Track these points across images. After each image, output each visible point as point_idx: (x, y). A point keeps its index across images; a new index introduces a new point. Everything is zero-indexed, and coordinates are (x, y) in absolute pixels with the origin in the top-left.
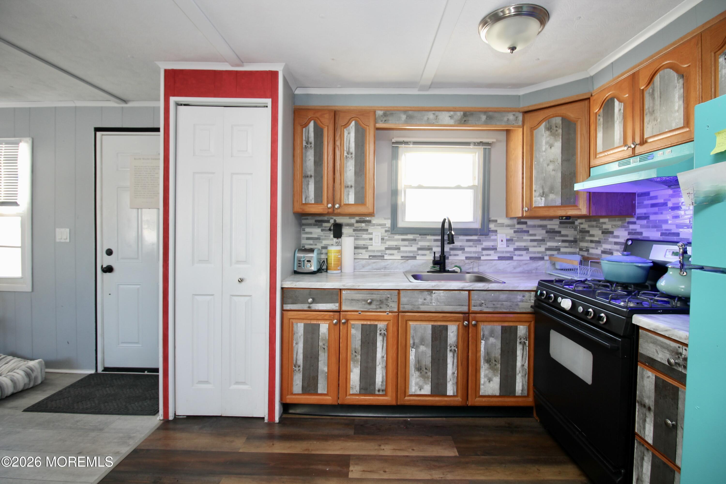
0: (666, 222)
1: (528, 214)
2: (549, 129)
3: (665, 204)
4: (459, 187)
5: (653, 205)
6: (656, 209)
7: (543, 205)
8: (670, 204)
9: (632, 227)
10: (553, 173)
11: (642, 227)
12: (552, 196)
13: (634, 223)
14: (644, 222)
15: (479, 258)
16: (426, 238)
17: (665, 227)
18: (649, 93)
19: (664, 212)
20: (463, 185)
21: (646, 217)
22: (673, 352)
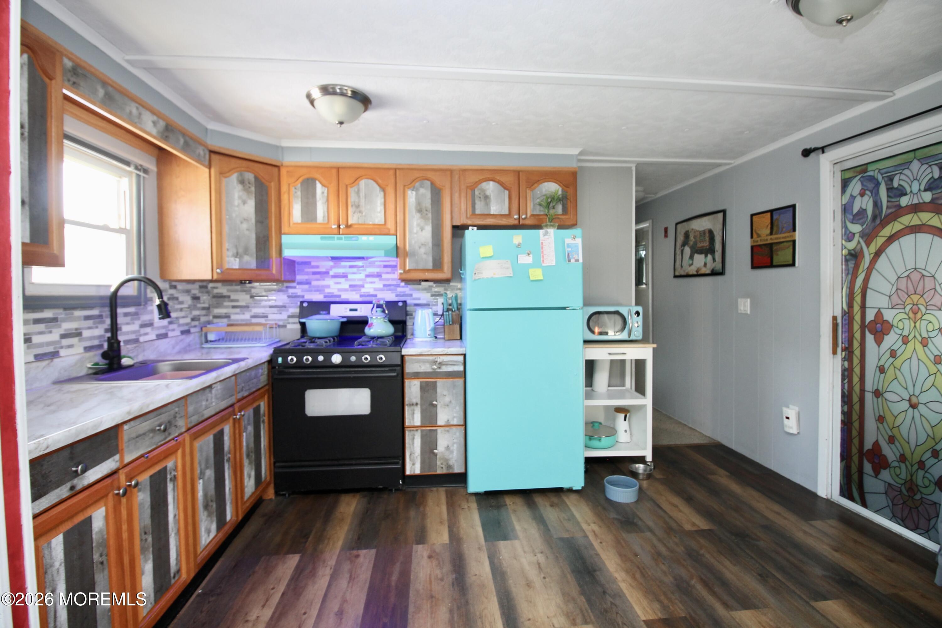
0: (328, 287)
1: (220, 277)
2: (242, 182)
3: (327, 273)
4: (105, 228)
5: (314, 273)
6: (318, 276)
7: (237, 267)
8: (331, 273)
9: (291, 291)
10: (247, 233)
11: (304, 290)
12: (246, 258)
13: (295, 288)
14: (306, 287)
15: (136, 341)
16: (73, 314)
17: (327, 290)
18: (355, 191)
19: (326, 279)
20: (112, 226)
21: (308, 283)
22: (431, 362)
